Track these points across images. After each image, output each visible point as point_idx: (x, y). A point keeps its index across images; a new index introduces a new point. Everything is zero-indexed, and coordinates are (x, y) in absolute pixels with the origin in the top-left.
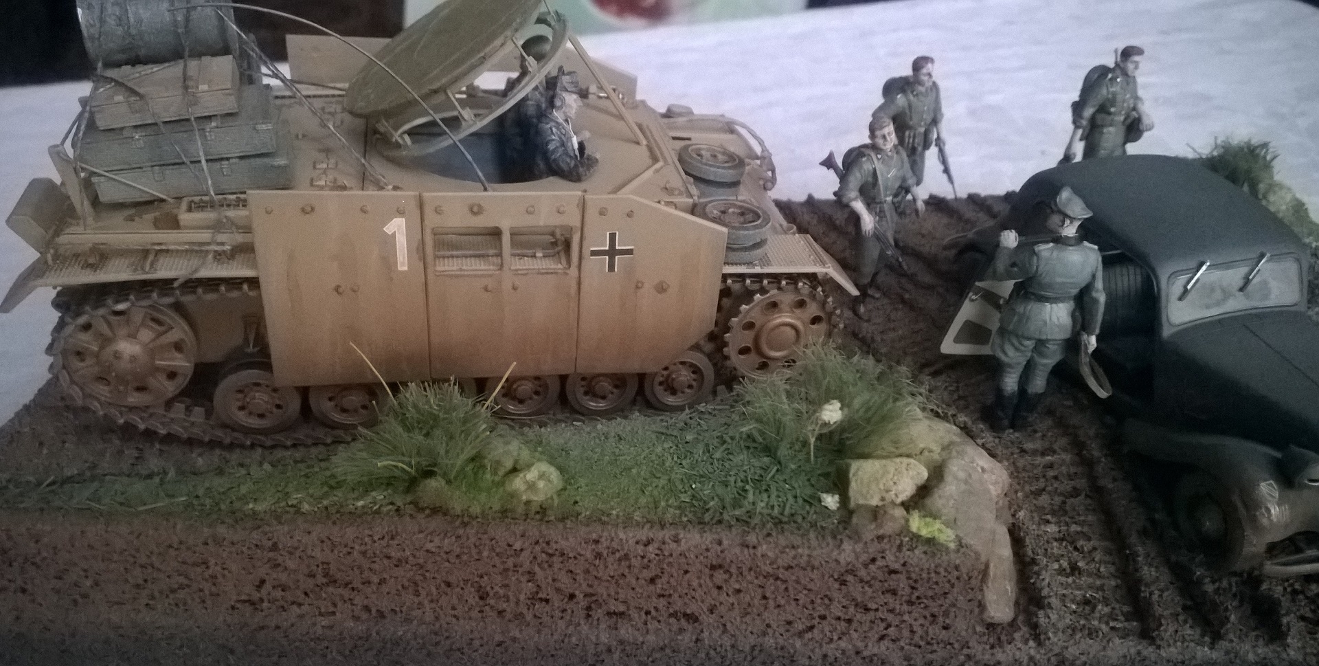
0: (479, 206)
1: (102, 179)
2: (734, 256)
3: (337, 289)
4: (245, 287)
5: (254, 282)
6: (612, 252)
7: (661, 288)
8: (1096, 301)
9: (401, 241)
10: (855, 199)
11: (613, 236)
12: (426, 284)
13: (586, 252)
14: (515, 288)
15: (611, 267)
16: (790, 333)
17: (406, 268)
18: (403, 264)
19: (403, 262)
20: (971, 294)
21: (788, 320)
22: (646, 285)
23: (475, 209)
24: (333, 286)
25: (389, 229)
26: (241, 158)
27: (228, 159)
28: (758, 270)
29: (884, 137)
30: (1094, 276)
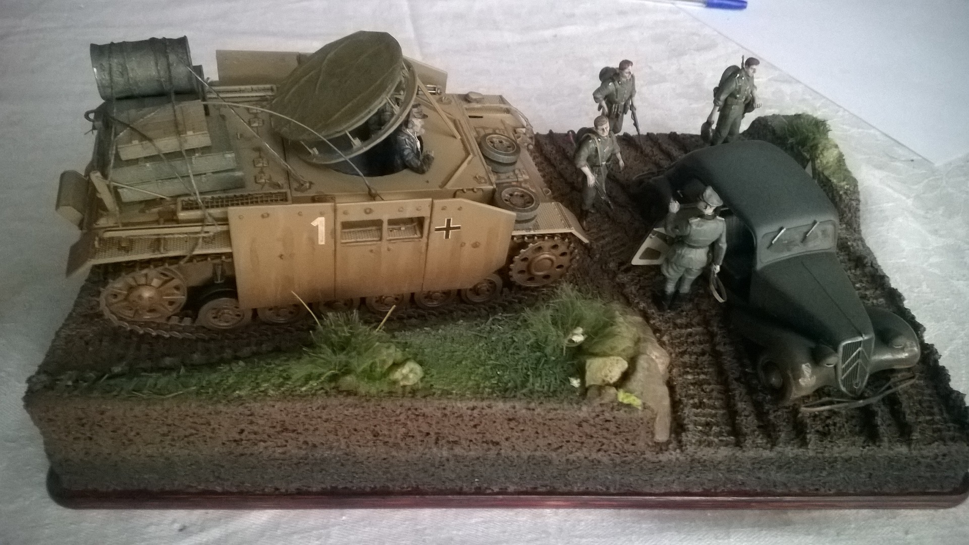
0: (370, 209)
1: (125, 190)
2: (519, 226)
3: (281, 256)
4: (224, 257)
5: (230, 255)
6: (448, 229)
7: (476, 245)
8: (721, 248)
9: (322, 230)
10: (584, 166)
11: (449, 221)
12: (335, 250)
13: (432, 229)
14: (389, 250)
15: (447, 236)
16: (549, 262)
17: (323, 243)
18: (322, 241)
19: (322, 240)
20: (650, 235)
21: (547, 256)
22: (467, 244)
23: (368, 211)
24: (279, 254)
25: (314, 224)
26: (213, 173)
27: (205, 174)
28: (532, 232)
29: (603, 130)
30: (721, 235)
